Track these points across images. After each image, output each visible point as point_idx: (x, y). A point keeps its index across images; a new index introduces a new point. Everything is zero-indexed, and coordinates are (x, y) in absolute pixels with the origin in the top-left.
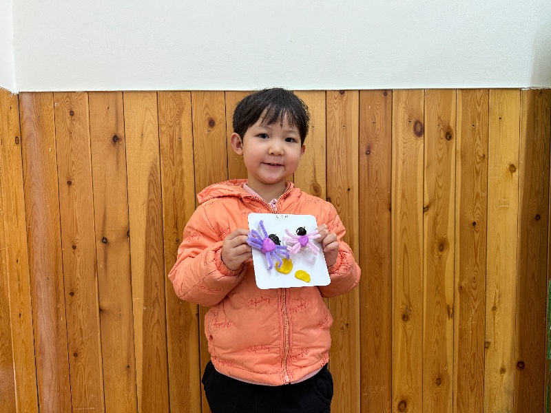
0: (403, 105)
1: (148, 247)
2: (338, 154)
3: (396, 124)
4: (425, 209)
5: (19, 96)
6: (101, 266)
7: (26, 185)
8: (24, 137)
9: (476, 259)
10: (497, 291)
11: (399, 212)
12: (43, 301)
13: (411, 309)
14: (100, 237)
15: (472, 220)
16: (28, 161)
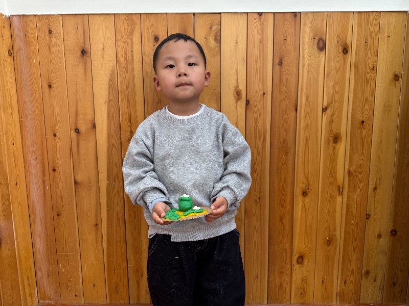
0: (310, 25)
1: (109, 136)
2: (256, 65)
3: (303, 41)
4: (324, 110)
5: (10, 19)
6: (75, 150)
7: (18, 87)
8: (15, 50)
9: (363, 150)
10: (379, 175)
11: (303, 111)
12: (33, 175)
13: (310, 187)
14: (73, 128)
15: (361, 119)
16: (19, 69)
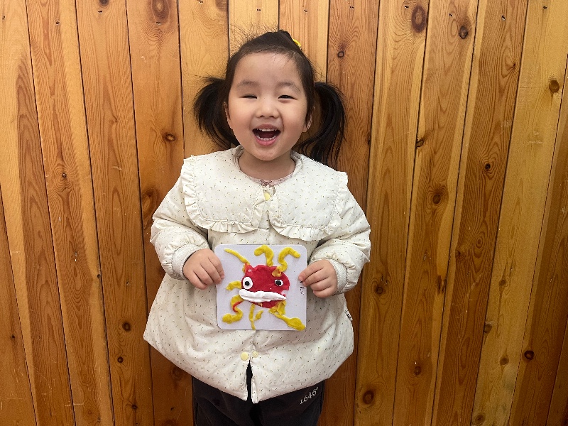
1: (24, 182)
3: (386, 11)
4: (419, 143)
9: (484, 216)
10: (510, 261)
11: (381, 145)
13: (388, 279)
15: (485, 161)
